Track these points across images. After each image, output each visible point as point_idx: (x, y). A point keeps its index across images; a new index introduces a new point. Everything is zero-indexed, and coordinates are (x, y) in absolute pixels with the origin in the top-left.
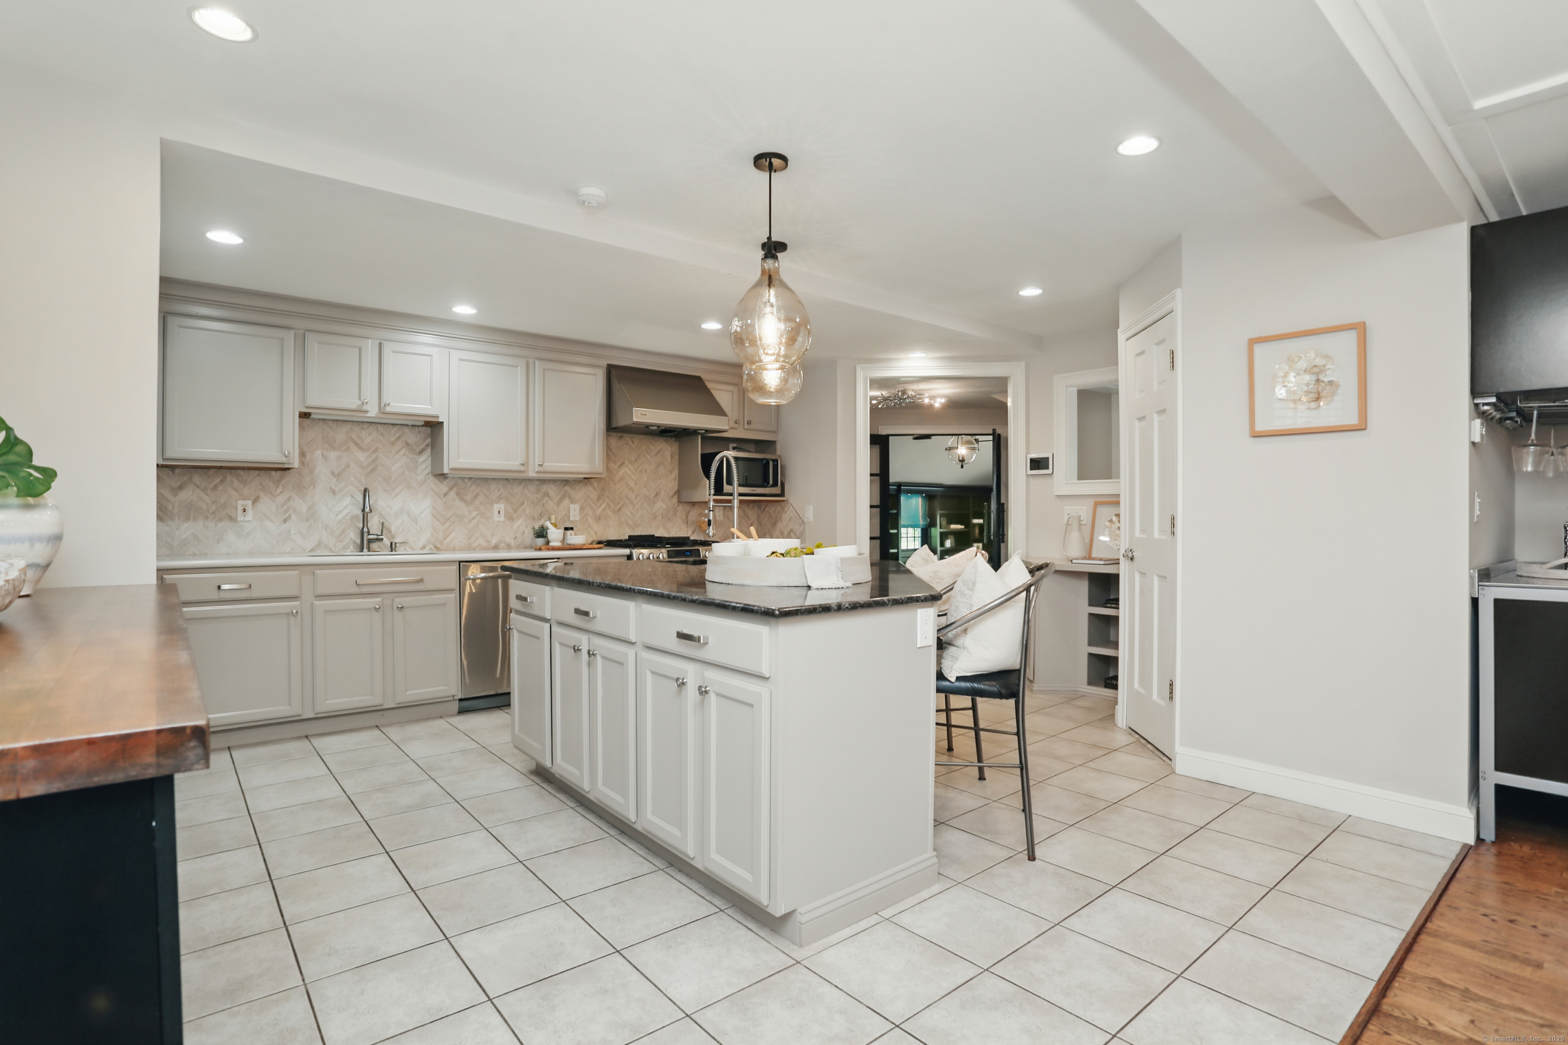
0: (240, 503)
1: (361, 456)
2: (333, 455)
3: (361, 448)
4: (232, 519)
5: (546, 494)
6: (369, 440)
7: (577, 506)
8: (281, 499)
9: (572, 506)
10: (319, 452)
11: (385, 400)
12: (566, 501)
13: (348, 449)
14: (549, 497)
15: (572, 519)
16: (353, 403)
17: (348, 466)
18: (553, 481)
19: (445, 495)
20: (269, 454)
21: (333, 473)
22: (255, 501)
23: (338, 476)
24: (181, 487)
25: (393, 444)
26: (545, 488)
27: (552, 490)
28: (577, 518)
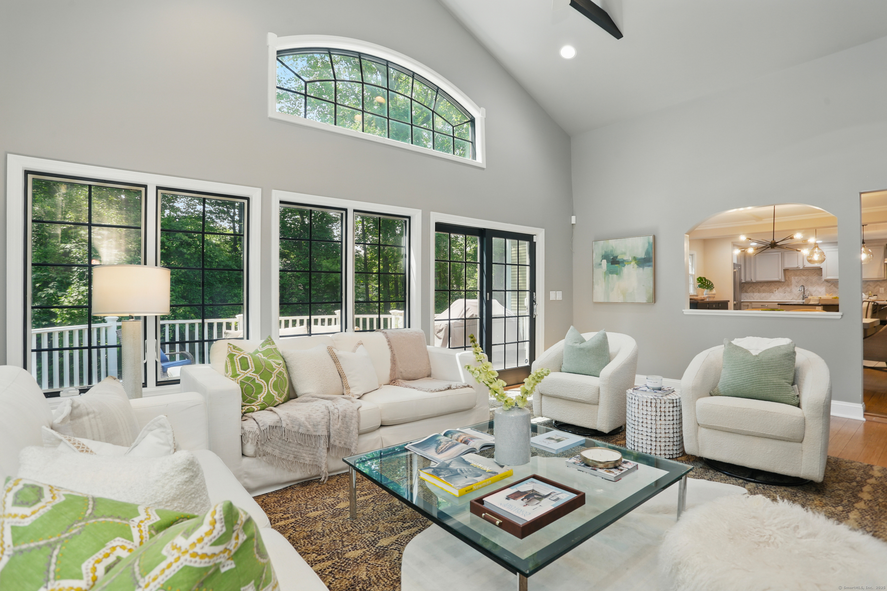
0: (774, 289)
1: (804, 277)
2: (796, 278)
3: (804, 276)
4: (773, 293)
5: (869, 285)
6: (806, 273)
7: (883, 289)
8: (783, 288)
9: (880, 289)
10: (793, 277)
11: (804, 264)
12: (878, 287)
13: (800, 276)
14: (870, 285)
15: (880, 292)
16: (796, 266)
17: (800, 280)
18: (872, 281)
19: (830, 286)
20: (776, 279)
21: (796, 282)
22: (778, 289)
23: (798, 282)
24: (762, 286)
25: (813, 274)
26: (868, 283)
27: (871, 284)
28: (883, 292)
